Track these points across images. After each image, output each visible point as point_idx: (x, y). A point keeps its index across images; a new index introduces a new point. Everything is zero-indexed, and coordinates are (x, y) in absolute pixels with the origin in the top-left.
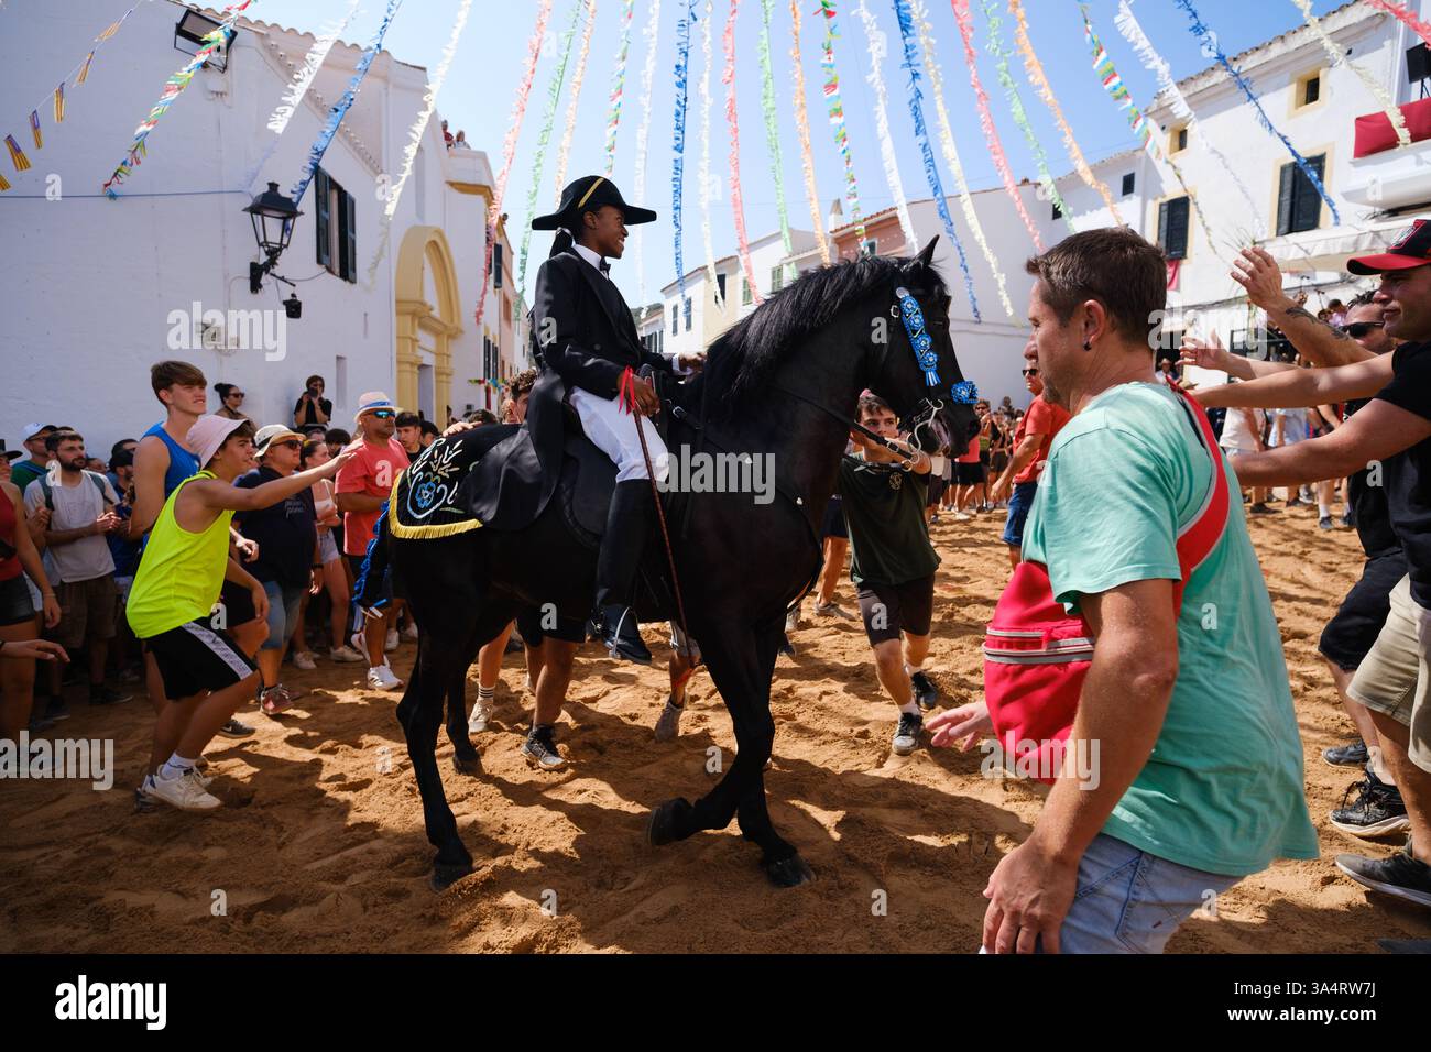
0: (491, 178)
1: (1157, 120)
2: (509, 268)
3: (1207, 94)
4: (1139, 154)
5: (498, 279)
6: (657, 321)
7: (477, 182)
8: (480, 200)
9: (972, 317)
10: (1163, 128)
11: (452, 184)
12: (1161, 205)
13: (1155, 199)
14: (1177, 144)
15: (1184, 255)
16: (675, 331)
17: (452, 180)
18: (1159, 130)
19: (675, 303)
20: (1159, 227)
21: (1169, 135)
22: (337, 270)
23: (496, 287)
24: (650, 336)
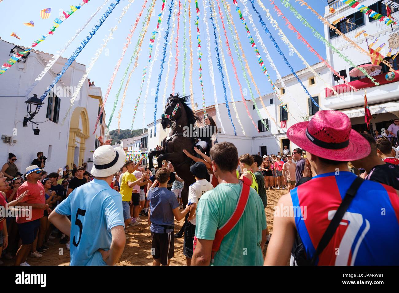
0: (101, 94)
1: (277, 86)
2: (104, 119)
3: (288, 81)
4: (273, 94)
5: (101, 122)
6: (146, 134)
7: (97, 95)
8: (98, 100)
9: (234, 134)
10: (279, 88)
11: (90, 96)
12: (280, 107)
13: (279, 105)
14: (282, 92)
15: (287, 119)
16: (151, 137)
17: (90, 94)
18: (278, 89)
19: (151, 129)
20: (280, 112)
21: (280, 90)
22: (52, 119)
23: (100, 124)
24: (144, 138)
